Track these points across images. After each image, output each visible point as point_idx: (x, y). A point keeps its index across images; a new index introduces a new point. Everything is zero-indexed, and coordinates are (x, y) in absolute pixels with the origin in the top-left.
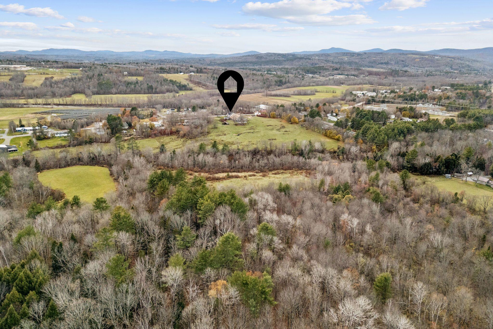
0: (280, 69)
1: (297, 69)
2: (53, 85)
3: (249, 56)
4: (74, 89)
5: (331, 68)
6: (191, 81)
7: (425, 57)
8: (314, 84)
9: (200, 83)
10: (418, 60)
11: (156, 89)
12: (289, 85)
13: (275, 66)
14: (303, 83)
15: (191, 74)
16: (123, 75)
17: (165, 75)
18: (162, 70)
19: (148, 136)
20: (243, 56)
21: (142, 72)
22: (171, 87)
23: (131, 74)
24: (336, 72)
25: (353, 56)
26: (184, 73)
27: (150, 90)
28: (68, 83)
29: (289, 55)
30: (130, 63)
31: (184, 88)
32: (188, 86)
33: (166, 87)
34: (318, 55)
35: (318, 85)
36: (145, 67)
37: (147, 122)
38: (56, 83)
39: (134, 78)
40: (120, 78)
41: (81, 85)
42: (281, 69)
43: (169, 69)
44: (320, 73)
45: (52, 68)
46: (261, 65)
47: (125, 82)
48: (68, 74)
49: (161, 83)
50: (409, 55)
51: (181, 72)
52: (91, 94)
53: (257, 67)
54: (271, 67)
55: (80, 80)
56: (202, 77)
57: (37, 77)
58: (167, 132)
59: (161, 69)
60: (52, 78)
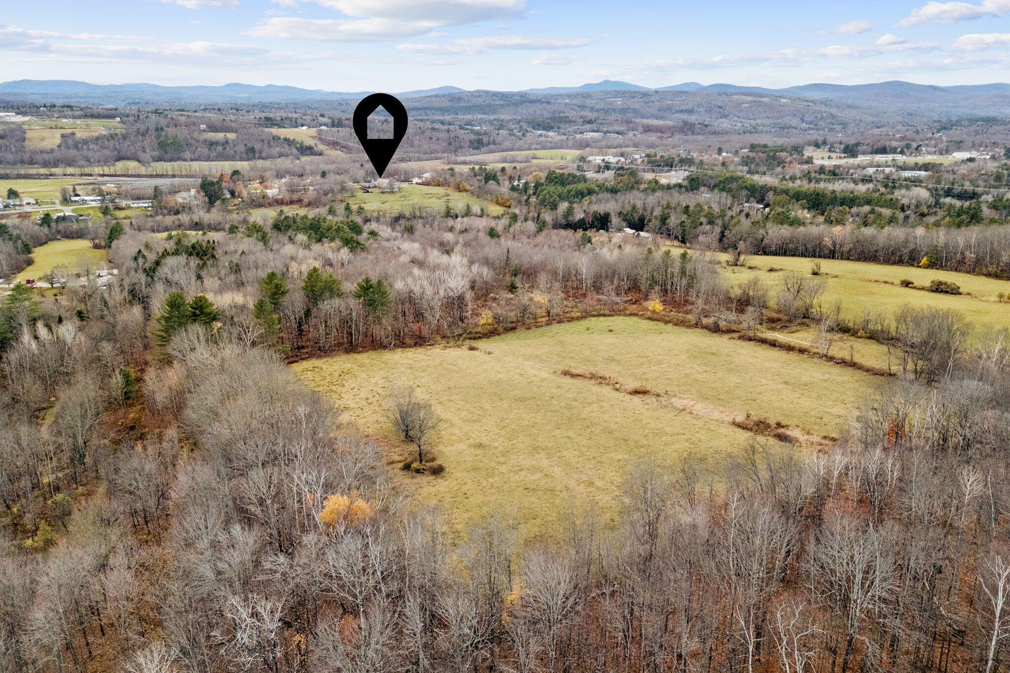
0: (489, 121)
1: (519, 122)
2: (80, 145)
3: (437, 96)
4: (118, 152)
5: (582, 120)
6: (320, 139)
7: (763, 99)
8: (538, 146)
9: (337, 143)
10: (747, 105)
11: (260, 152)
12: (492, 147)
13: (483, 116)
14: (520, 143)
15: (322, 128)
16: (200, 130)
17: (275, 131)
18: (270, 122)
19: (260, 206)
20: (426, 97)
21: (233, 125)
22: (286, 149)
23: (213, 128)
24: (588, 126)
25: (634, 97)
26: (309, 127)
27: (251, 155)
28: (106, 143)
29: (513, 94)
30: (205, 109)
31: (308, 152)
32: (315, 149)
33: (278, 149)
34: (569, 96)
35: (544, 148)
36: (236, 117)
37: (256, 189)
38: (85, 142)
39: (220, 136)
40: (196, 135)
41: (128, 146)
42: (491, 122)
43: (282, 119)
44: (559, 128)
45: (65, 117)
46: (457, 114)
47: (205, 141)
48: (99, 128)
49: (269, 143)
50: (736, 97)
51: (303, 125)
52: (151, 159)
53: (448, 118)
54: (475, 117)
55: (125, 137)
56: (341, 134)
57: (47, 133)
58: (285, 201)
59: (267, 119)
60: (73, 134)
